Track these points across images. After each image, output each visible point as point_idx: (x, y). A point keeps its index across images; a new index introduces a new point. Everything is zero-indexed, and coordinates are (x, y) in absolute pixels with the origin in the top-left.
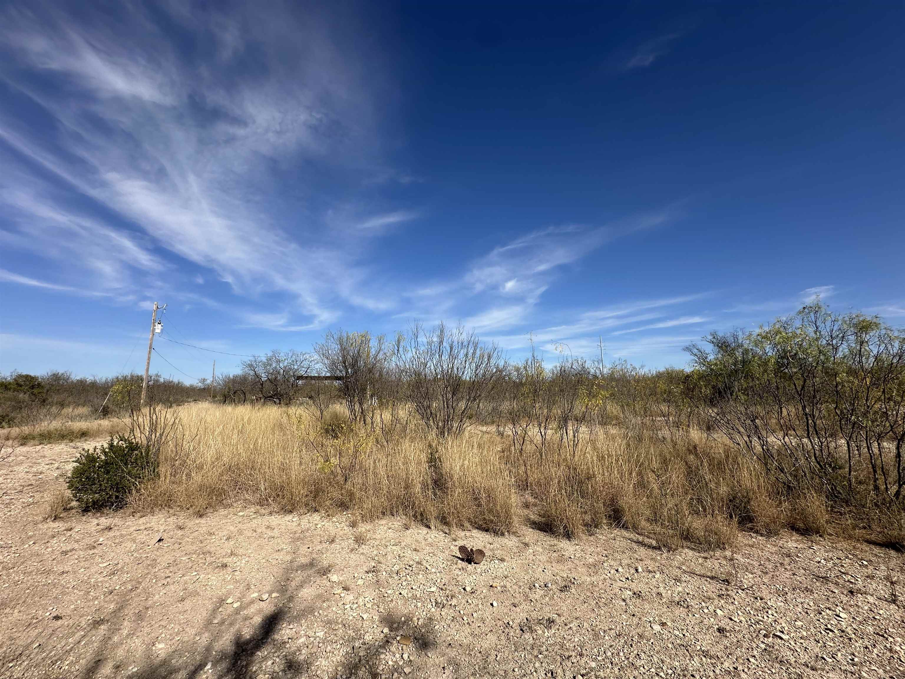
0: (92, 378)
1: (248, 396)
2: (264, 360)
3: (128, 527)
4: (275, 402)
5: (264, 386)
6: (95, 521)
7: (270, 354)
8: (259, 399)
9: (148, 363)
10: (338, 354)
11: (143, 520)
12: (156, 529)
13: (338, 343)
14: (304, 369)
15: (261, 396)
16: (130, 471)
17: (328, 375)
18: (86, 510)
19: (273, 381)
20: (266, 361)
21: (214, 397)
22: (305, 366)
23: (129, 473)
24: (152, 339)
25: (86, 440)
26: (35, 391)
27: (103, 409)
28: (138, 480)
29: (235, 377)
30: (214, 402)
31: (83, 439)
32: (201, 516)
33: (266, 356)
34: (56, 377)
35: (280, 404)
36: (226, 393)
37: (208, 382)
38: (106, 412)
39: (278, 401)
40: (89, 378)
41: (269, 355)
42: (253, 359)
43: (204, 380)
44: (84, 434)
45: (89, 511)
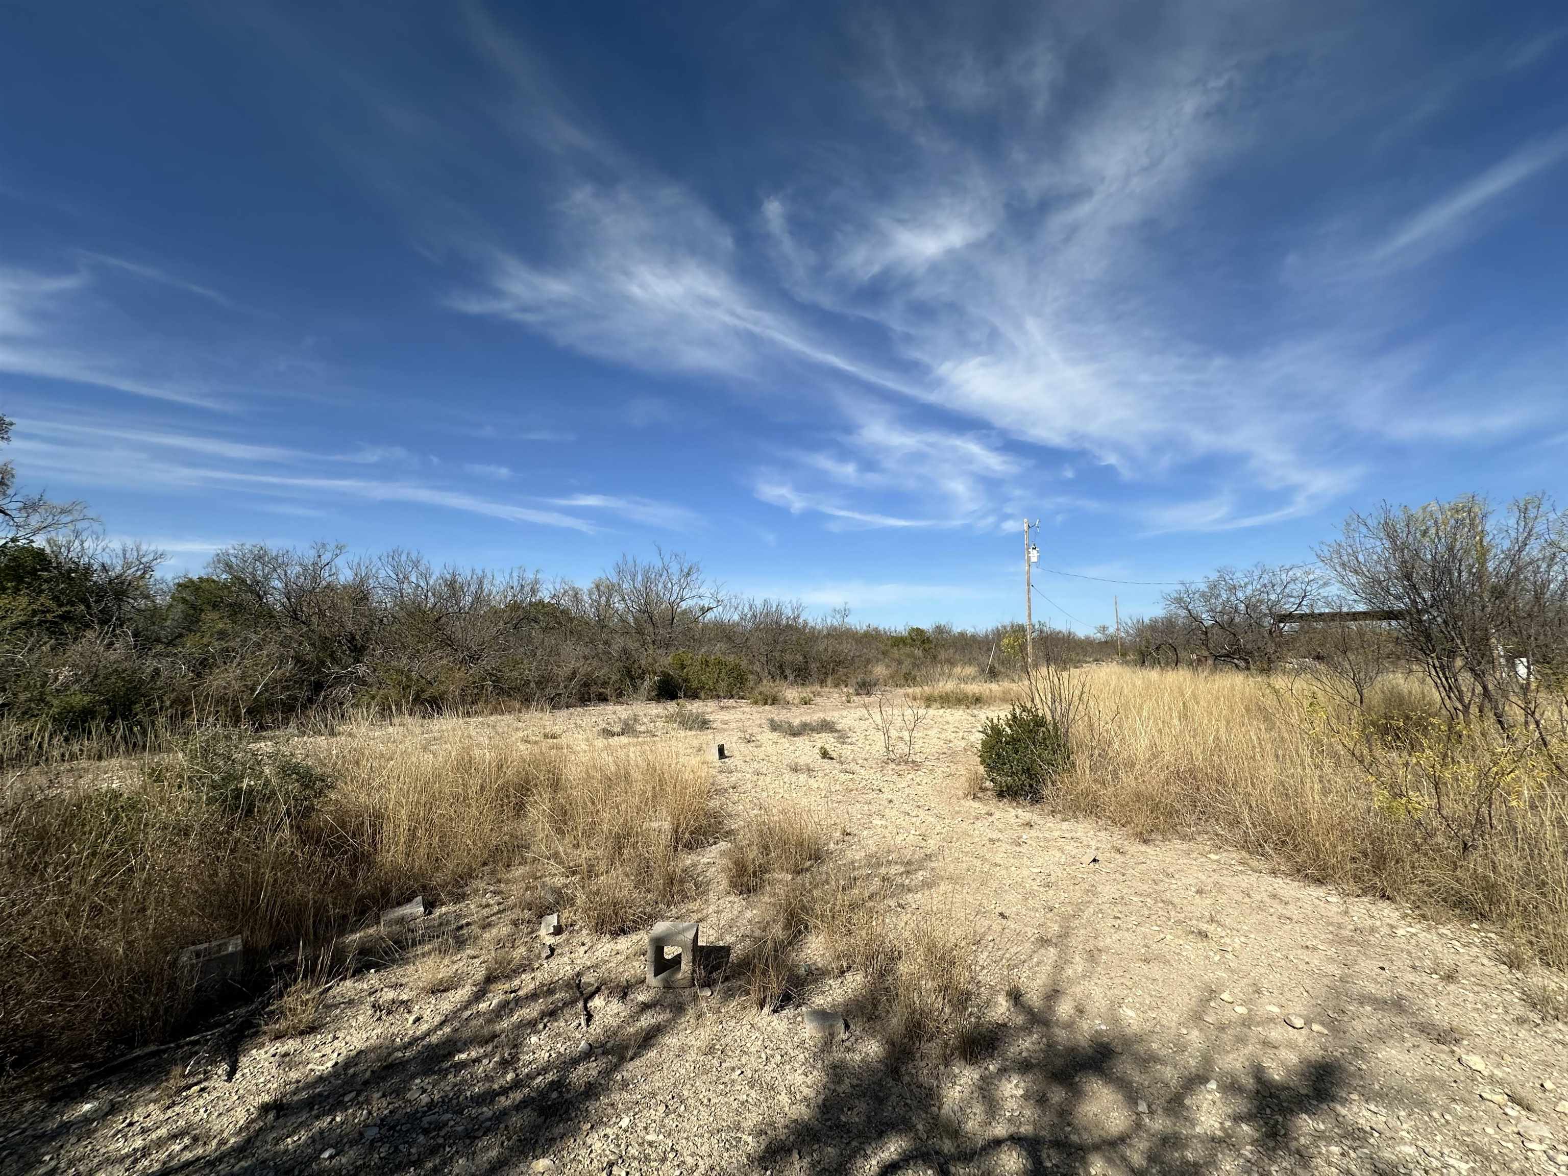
0: (973, 630)
1: (1182, 654)
2: (1203, 587)
3: (1050, 830)
4: (1237, 666)
5: (1209, 635)
6: (1013, 812)
7: (1214, 576)
8: (1203, 659)
9: (1029, 607)
10: (1387, 560)
11: (1065, 825)
12: (1085, 843)
13: (1382, 535)
14: (1292, 600)
15: (1206, 654)
16: (1040, 754)
17: (1361, 607)
18: (1001, 795)
19: (1227, 626)
20: (1207, 590)
21: (1124, 655)
22: (1295, 594)
23: (1039, 757)
24: (1029, 572)
25: (981, 707)
26: (927, 646)
27: (990, 669)
28: (1051, 767)
29: (1154, 621)
30: (1127, 663)
31: (978, 706)
32: (1146, 842)
33: (1206, 580)
34: (939, 630)
35: (1248, 669)
36: (1143, 648)
37: (1111, 630)
38: (993, 674)
39: (1242, 664)
40: (970, 631)
41: (1211, 579)
42: (1182, 588)
43: (1104, 629)
44: (978, 700)
45: (1005, 797)
